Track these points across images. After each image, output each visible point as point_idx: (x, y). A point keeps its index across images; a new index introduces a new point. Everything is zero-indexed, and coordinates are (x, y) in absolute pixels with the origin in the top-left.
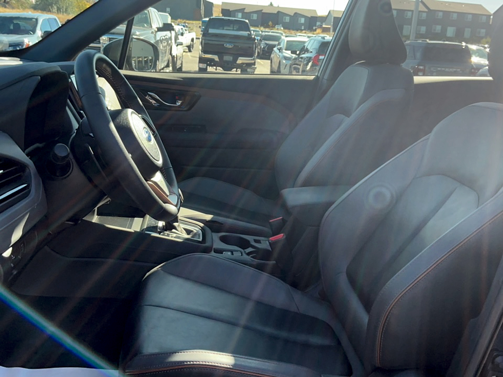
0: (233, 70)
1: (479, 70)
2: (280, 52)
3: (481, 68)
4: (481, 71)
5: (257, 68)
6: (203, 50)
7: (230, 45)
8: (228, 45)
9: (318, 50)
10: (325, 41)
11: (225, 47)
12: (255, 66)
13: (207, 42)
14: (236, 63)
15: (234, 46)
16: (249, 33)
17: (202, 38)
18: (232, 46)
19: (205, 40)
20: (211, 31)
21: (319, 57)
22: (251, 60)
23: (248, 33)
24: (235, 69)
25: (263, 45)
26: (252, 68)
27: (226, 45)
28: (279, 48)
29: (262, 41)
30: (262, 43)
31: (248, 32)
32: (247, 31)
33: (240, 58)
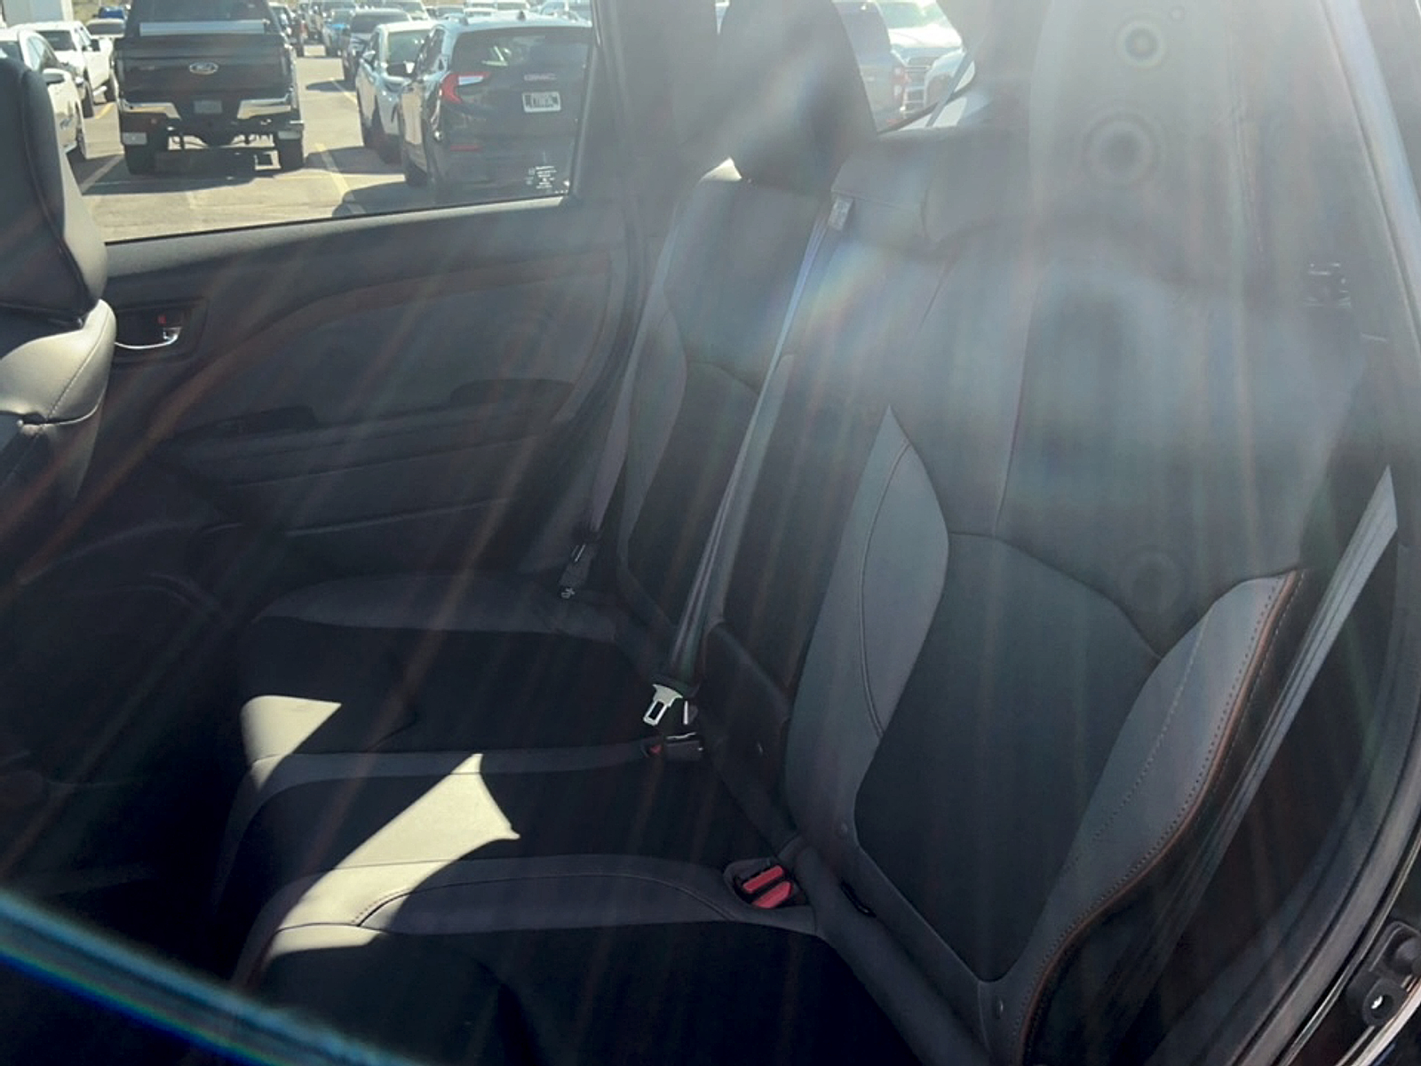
0: (236, 139)
1: (931, 65)
2: (373, 69)
3: (937, 58)
4: (936, 64)
5: (306, 126)
6: (125, 93)
7: (208, 66)
8: (200, 67)
9: (451, 58)
10: (467, 29)
11: (191, 73)
12: (302, 122)
13: (131, 64)
14: (235, 119)
15: (220, 66)
16: (268, 22)
17: (116, 54)
18: (213, 68)
19: (124, 59)
20: (147, 29)
21: (458, 81)
22: (282, 104)
23: (265, 24)
24: (242, 137)
25: (356, 47)
26: (289, 130)
27: (194, 68)
28: (370, 59)
29: (349, 36)
30: (352, 40)
31: (264, 20)
32: (261, 18)
33: (244, 103)
